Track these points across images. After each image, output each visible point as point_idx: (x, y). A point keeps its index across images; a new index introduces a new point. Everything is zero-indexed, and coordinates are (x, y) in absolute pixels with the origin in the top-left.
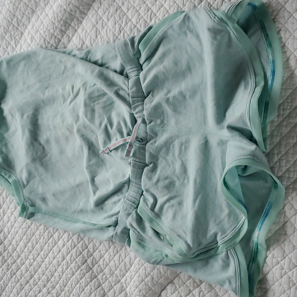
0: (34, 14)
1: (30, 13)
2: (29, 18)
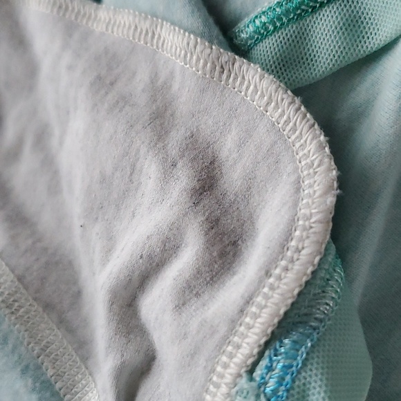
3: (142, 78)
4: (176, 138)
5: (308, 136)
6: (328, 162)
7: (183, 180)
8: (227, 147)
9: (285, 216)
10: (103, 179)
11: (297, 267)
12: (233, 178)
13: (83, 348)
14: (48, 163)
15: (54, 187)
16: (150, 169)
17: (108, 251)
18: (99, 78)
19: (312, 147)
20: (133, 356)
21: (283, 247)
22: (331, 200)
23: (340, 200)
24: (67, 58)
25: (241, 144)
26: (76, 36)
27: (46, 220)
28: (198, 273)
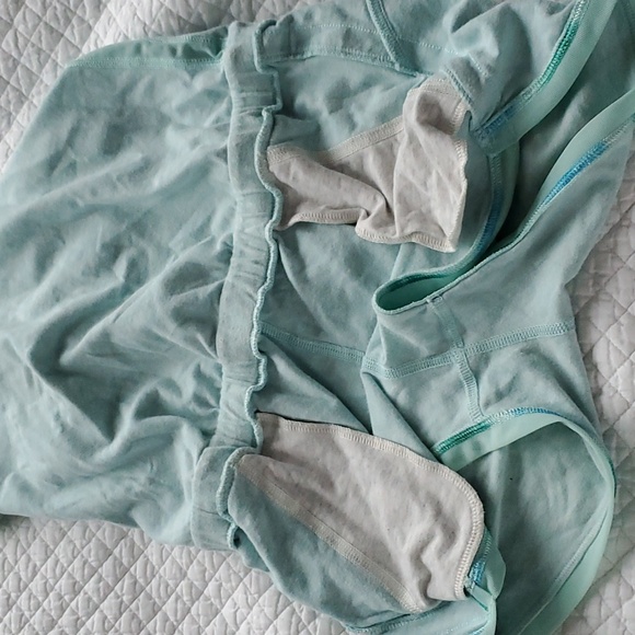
0: (22, 103)
1: (13, 102)
2: (10, 114)
3: (401, 470)
4: (422, 494)
5: (471, 492)
6: (479, 502)
7: (429, 513)
8: (442, 495)
9: (469, 522)
10: (395, 511)
11: (476, 540)
12: (447, 508)
13: (397, 575)
14: (362, 502)
15: (368, 512)
16: (415, 509)
17: (404, 539)
18: (384, 471)
19: (473, 496)
20: (423, 577)
21: (470, 533)
22: (482, 516)
23: (485, 515)
24: (366, 463)
25: (447, 495)
26: (367, 451)
27: (366, 526)
28: (443, 545)
